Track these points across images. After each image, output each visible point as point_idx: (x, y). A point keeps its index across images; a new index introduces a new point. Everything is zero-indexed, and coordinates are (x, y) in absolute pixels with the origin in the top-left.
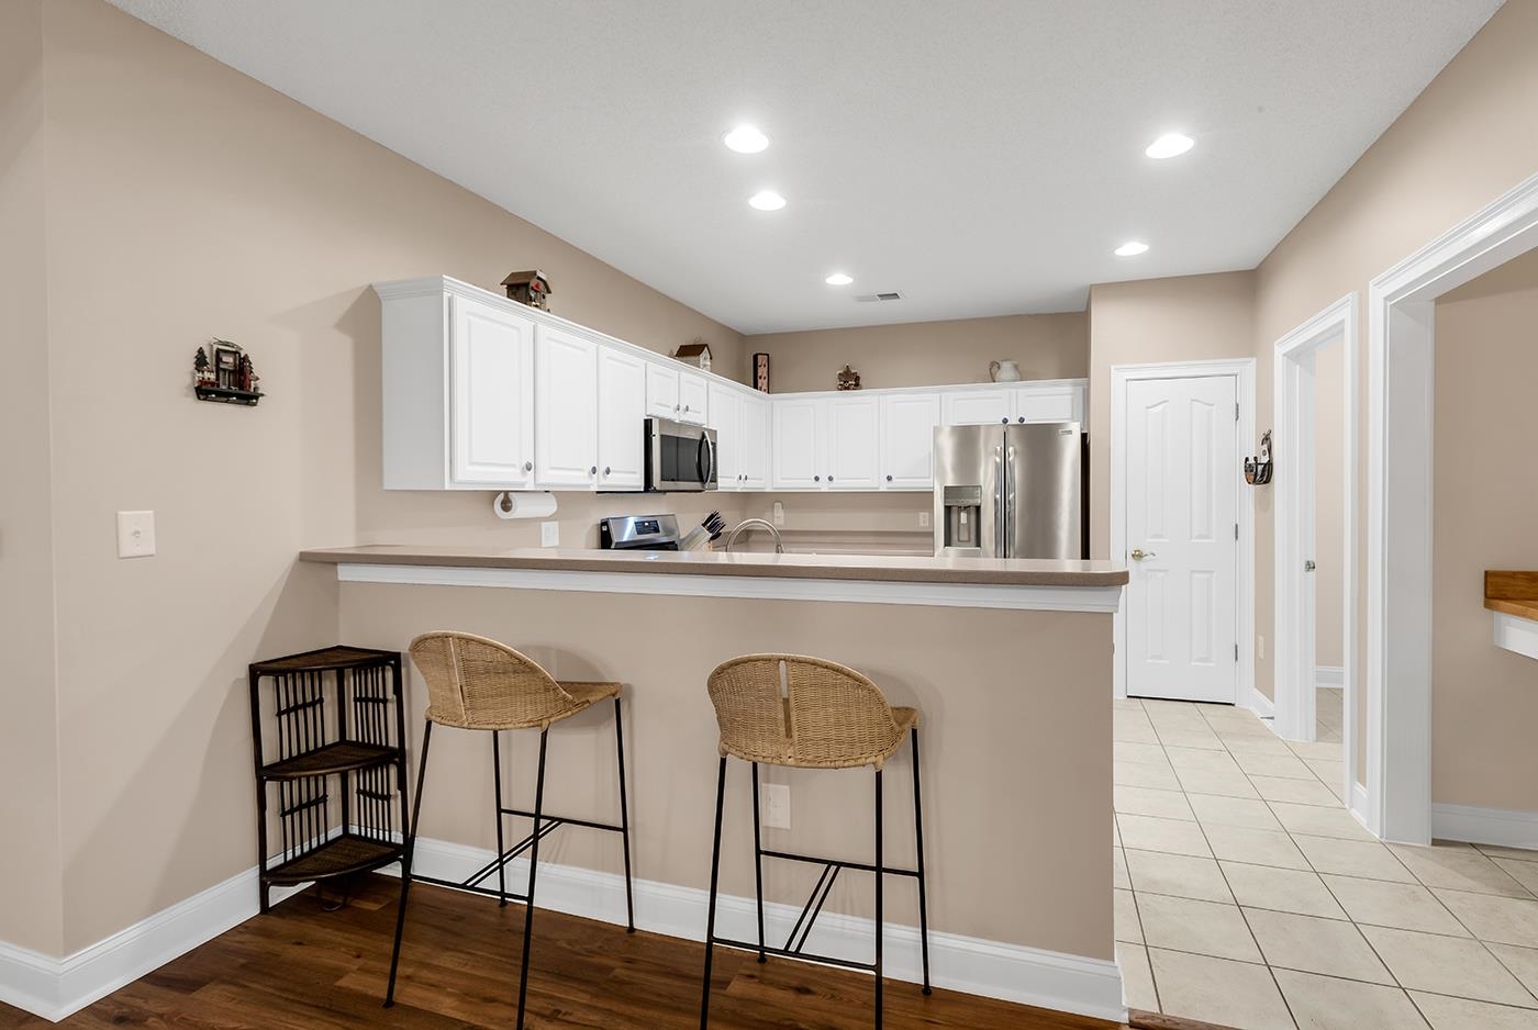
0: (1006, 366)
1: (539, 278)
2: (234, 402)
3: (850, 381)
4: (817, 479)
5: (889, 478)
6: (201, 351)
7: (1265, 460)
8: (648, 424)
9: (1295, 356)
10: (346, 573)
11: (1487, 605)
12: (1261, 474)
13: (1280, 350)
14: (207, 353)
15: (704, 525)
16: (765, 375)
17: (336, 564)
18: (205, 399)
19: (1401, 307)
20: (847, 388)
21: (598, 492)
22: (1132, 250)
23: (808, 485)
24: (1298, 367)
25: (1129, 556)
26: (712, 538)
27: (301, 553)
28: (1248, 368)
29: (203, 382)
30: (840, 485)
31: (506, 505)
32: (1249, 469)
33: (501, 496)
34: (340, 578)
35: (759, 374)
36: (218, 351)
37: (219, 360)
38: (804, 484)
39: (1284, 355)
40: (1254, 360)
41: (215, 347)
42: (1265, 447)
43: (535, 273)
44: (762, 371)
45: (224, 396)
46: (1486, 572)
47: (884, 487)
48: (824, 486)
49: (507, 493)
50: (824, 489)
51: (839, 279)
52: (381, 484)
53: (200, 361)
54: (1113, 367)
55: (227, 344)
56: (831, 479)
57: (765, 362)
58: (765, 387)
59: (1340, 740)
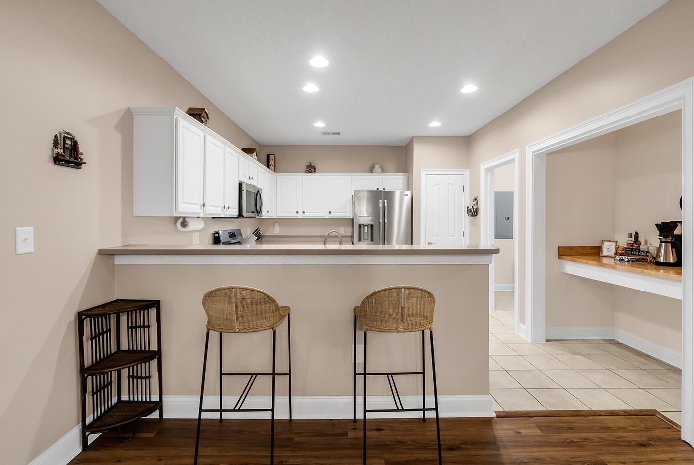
0: (377, 166)
1: (206, 112)
2: (72, 167)
3: (311, 169)
4: (298, 212)
5: (330, 212)
6: (56, 137)
7: (475, 207)
8: (241, 185)
9: (489, 170)
10: (119, 260)
11: (559, 258)
12: (474, 212)
13: (483, 167)
14: (59, 138)
15: (253, 233)
16: (273, 164)
17: (113, 255)
18: (58, 164)
19: (537, 156)
20: (311, 172)
21: (213, 218)
22: (435, 124)
23: (293, 215)
24: (489, 174)
25: (427, 244)
26: (257, 240)
27: (99, 250)
28: (467, 173)
29: (58, 154)
30: (308, 215)
31: (184, 224)
32: (469, 211)
33: (181, 220)
34: (115, 263)
35: (270, 164)
36: (65, 137)
37: (65, 142)
38: (292, 215)
39: (485, 169)
40: (469, 170)
41: (63, 135)
42: (475, 203)
43: (204, 109)
44: (271, 162)
45: (68, 163)
46: (559, 247)
47: (327, 216)
48: (300, 216)
49: (184, 218)
50: (301, 217)
51: (320, 125)
52: (133, 214)
53: (56, 144)
54: (422, 170)
55: (68, 134)
56: (304, 212)
57: (273, 158)
58: (273, 169)
59: (513, 309)
